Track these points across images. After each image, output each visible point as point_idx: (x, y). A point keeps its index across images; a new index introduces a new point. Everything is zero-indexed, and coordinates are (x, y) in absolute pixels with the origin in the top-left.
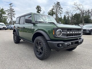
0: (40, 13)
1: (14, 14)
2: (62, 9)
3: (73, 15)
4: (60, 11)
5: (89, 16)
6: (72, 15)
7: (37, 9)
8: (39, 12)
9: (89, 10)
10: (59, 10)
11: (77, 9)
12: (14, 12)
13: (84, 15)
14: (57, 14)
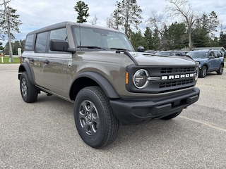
0: (85, 21)
1: (16, 24)
2: (140, 10)
3: (168, 28)
4: (136, 17)
5: (205, 30)
6: (165, 27)
7: (77, 10)
8: (84, 17)
9: (205, 16)
10: (134, 13)
11: (177, 12)
12: (17, 17)
13: (194, 27)
14: (129, 23)
